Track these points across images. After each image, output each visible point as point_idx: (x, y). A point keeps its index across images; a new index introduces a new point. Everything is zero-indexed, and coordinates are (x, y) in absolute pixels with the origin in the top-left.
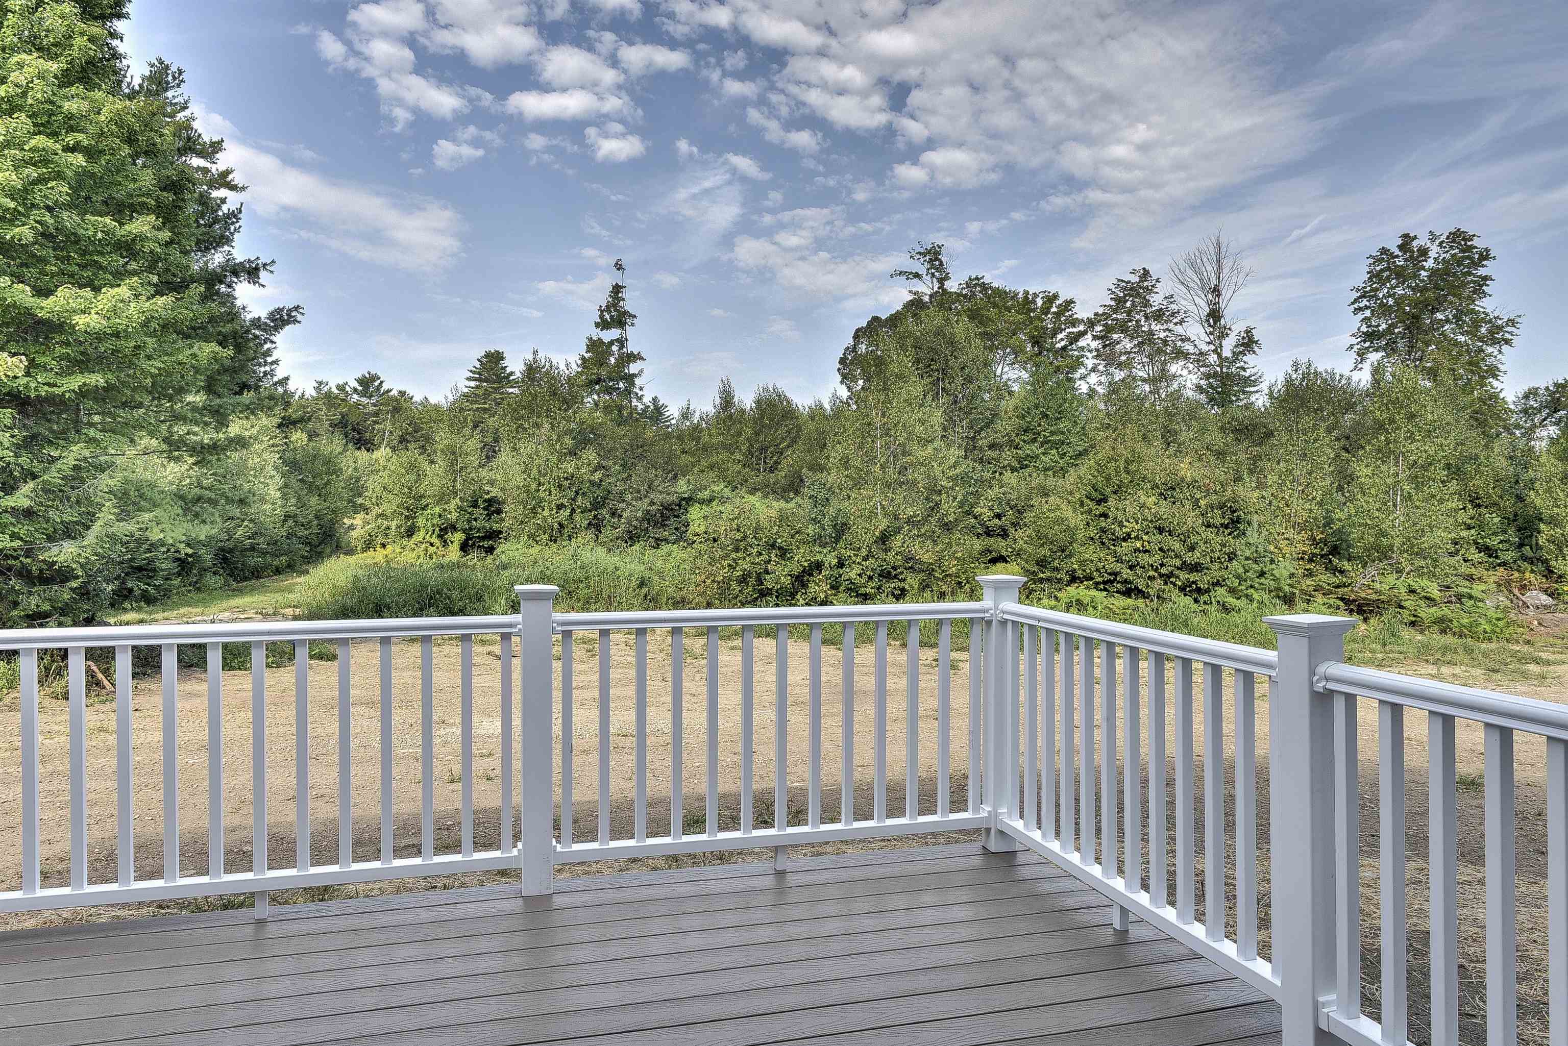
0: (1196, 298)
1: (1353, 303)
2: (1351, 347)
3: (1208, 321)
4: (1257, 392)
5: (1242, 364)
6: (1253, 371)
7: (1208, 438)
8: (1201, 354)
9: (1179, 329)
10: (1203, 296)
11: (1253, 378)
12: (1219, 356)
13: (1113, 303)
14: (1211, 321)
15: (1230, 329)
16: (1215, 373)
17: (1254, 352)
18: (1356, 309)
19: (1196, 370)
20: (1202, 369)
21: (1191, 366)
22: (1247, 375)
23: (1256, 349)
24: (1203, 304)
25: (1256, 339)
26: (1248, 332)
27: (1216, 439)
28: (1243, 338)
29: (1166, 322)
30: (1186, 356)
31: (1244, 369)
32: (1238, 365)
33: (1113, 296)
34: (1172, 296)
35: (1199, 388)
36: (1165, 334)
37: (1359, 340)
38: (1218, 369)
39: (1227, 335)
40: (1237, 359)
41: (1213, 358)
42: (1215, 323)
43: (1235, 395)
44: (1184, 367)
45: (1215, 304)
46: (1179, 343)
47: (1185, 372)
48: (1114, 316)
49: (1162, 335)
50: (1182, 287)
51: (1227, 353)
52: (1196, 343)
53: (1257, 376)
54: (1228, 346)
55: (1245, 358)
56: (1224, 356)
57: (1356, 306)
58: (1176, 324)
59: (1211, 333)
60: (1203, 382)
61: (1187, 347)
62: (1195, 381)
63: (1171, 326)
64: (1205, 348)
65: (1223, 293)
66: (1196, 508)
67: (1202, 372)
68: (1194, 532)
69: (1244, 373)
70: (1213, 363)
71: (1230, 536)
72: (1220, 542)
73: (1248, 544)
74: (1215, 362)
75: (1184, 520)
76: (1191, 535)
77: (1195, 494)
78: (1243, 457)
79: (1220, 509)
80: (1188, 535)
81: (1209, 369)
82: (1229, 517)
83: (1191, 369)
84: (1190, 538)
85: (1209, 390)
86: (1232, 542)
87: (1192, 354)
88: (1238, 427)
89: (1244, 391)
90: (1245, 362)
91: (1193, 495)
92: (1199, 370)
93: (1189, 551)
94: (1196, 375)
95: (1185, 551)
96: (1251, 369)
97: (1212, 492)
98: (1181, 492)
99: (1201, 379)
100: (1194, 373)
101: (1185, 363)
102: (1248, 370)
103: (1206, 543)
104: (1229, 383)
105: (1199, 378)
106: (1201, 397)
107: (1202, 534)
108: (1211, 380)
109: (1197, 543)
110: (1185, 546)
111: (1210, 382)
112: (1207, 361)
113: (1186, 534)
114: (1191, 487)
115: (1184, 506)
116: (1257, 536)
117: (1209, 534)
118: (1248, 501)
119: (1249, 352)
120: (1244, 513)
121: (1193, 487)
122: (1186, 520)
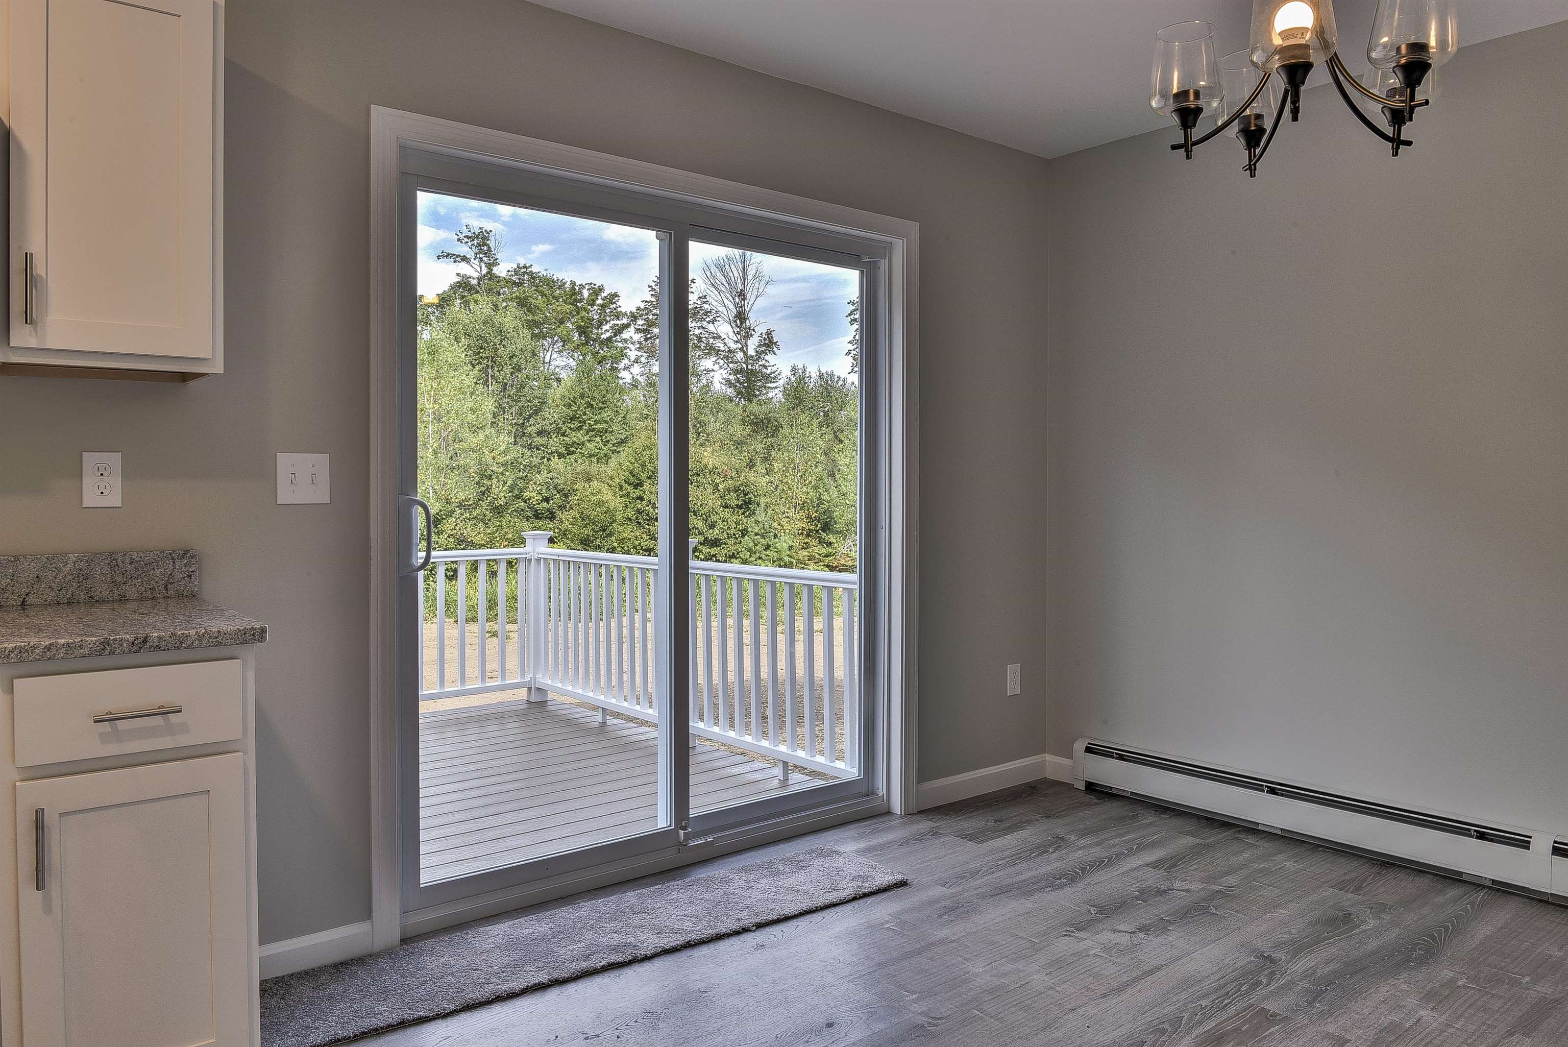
0: (725, 300)
1: (850, 315)
2: (849, 352)
3: (735, 321)
4: (776, 388)
5: (764, 362)
6: (774, 368)
7: (731, 430)
8: (730, 351)
9: (711, 328)
10: (731, 299)
11: (773, 375)
12: (745, 353)
13: (653, 299)
14: (738, 321)
15: (754, 330)
16: (742, 369)
17: (774, 352)
18: (852, 320)
19: (725, 366)
20: (731, 365)
21: (722, 362)
22: (768, 372)
23: (775, 349)
24: (731, 306)
25: (775, 341)
26: (769, 333)
27: (738, 431)
28: (765, 339)
29: (702, 319)
30: (717, 352)
31: (766, 367)
32: (760, 363)
33: (653, 293)
34: (705, 297)
35: (729, 383)
36: (699, 331)
37: (855, 346)
38: (744, 366)
39: (751, 335)
40: (759, 357)
41: (740, 356)
42: (741, 324)
43: (759, 390)
44: (715, 363)
45: (741, 307)
46: (711, 341)
47: (716, 367)
48: (655, 311)
49: (697, 332)
50: (713, 289)
51: (751, 352)
52: (726, 341)
53: (777, 373)
54: (752, 344)
55: (766, 357)
56: (749, 354)
57: (852, 317)
58: (709, 322)
59: (739, 333)
60: (732, 377)
61: (718, 345)
62: (725, 376)
63: (705, 324)
64: (733, 346)
65: (748, 296)
66: (716, 492)
67: (730, 368)
68: (714, 513)
69: (765, 371)
70: (740, 361)
71: (743, 516)
72: (735, 520)
73: (757, 522)
74: (742, 359)
75: (706, 502)
76: (712, 515)
77: (715, 479)
78: (759, 447)
79: (736, 492)
80: (709, 514)
81: (736, 366)
82: (742, 499)
83: (721, 364)
84: (710, 517)
85: (736, 385)
86: (745, 520)
87: (723, 351)
88: (755, 421)
89: (765, 387)
90: (766, 361)
91: (713, 480)
92: (728, 366)
93: (710, 529)
94: (726, 371)
95: (707, 528)
96: (771, 367)
97: (729, 477)
98: (704, 478)
99: (730, 374)
100: (724, 369)
101: (716, 358)
102: (768, 368)
103: (724, 521)
104: (753, 379)
105: (728, 374)
106: (730, 391)
107: (721, 514)
108: (738, 376)
109: (717, 522)
110: (707, 524)
111: (737, 378)
112: (735, 358)
113: (708, 514)
114: (712, 473)
115: (706, 490)
116: (764, 515)
117: (727, 513)
118: (757, 485)
119: (770, 353)
120: (754, 495)
121: (714, 473)
122: (708, 502)
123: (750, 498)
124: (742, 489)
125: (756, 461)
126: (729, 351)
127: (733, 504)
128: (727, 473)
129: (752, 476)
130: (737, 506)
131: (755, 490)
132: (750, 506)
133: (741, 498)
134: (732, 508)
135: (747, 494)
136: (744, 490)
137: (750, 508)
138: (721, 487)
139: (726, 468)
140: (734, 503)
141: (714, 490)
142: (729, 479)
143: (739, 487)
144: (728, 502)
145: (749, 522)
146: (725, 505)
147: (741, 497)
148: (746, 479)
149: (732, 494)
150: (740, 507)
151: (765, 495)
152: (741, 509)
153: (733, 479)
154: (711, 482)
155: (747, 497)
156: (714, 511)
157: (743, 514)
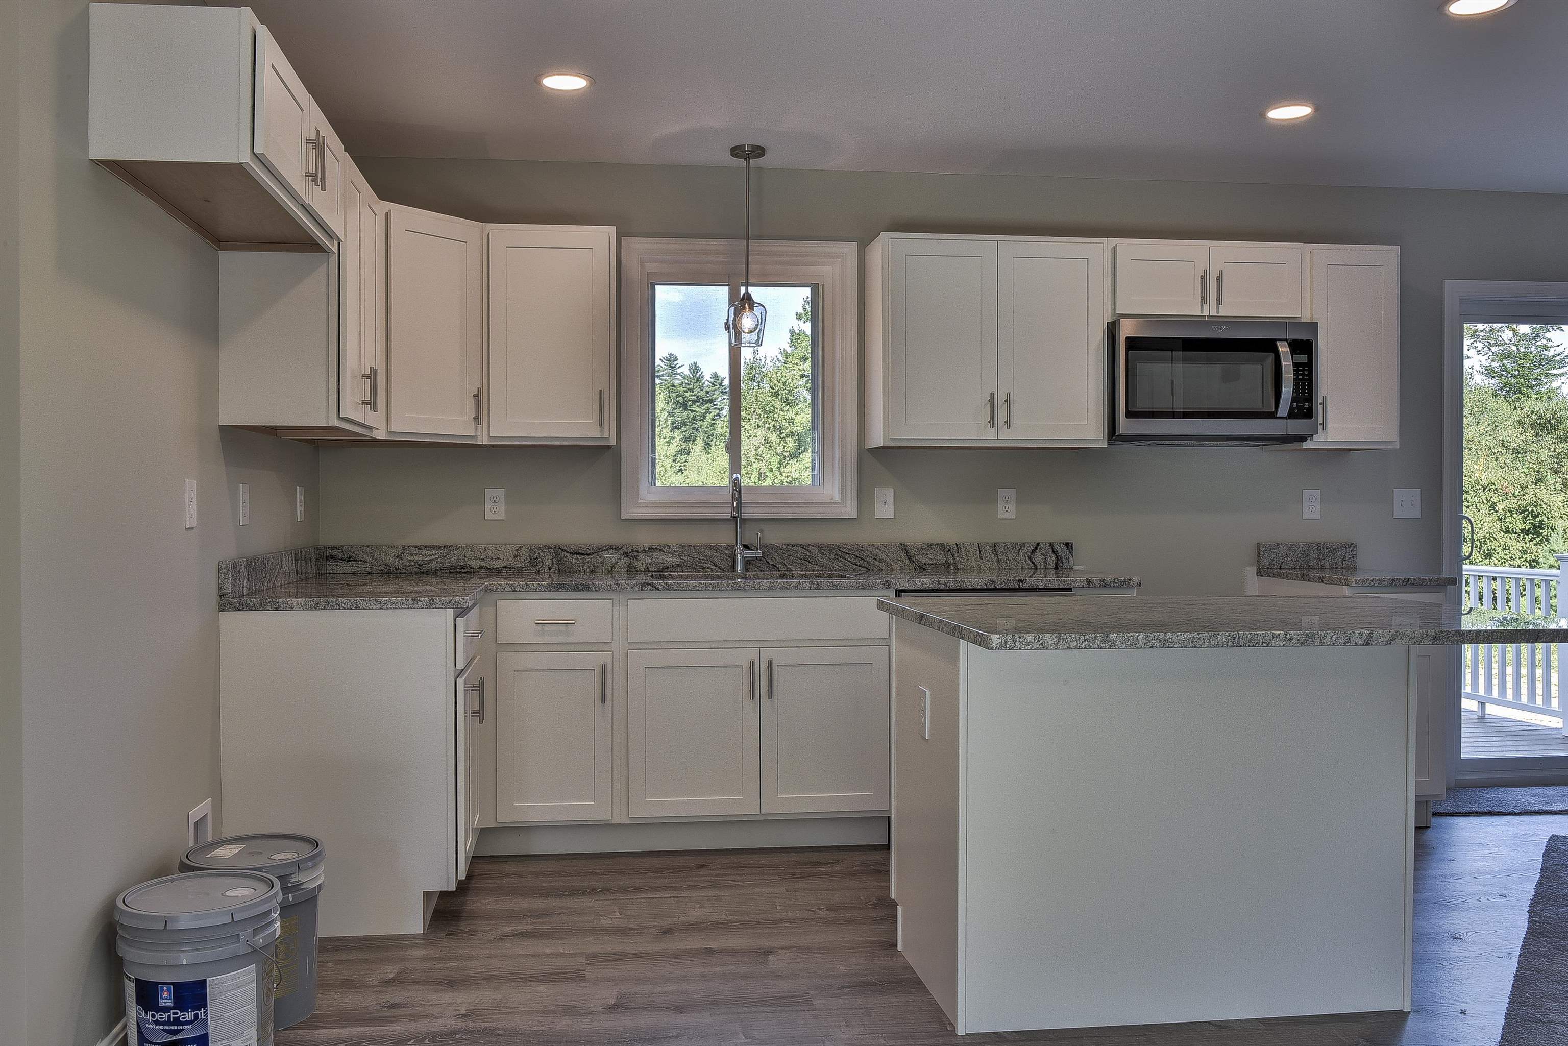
4: (1563, 375)
5: (1544, 341)
7: (1503, 435)
11: (1558, 358)
16: (1510, 353)
19: (1486, 349)
20: (1493, 349)
21: (1480, 345)
22: (1551, 354)
27: (1513, 436)
31: (1546, 348)
32: (1539, 343)
35: (1490, 372)
38: (1514, 348)
43: (1536, 379)
55: (1548, 335)
60: (1494, 364)
62: (1485, 363)
66: (1492, 513)
67: (1493, 353)
68: (1491, 538)
69: (1546, 353)
70: (1508, 342)
71: (1531, 543)
72: (1521, 549)
73: (1552, 551)
74: (1510, 340)
75: (1479, 525)
76: (1488, 541)
77: (1491, 497)
78: (1544, 454)
79: (1520, 514)
80: (1485, 541)
81: (1502, 349)
82: (1530, 523)
83: (1480, 348)
84: (1485, 544)
85: (1502, 375)
86: (1534, 548)
87: (1481, 331)
88: (1539, 422)
89: (1547, 375)
90: (1549, 340)
91: (1489, 499)
92: (1490, 349)
93: (1486, 558)
94: (1487, 357)
95: (1482, 558)
96: (1555, 348)
97: (1511, 495)
98: (1476, 496)
99: (1493, 361)
100: (1483, 354)
101: (1472, 341)
102: (1551, 349)
103: (1505, 549)
104: (1528, 365)
105: (1490, 361)
106: (1493, 383)
107: (1500, 540)
108: (1505, 362)
109: (1494, 550)
110: (1481, 552)
111: (1504, 365)
112: (1500, 339)
113: (1483, 540)
114: (1487, 489)
115: (1479, 511)
116: (1562, 543)
117: (1507, 540)
118: (1552, 505)
119: (1553, 329)
120: (1548, 518)
121: (1489, 490)
122: (1482, 525)
123: (1541, 522)
124: (1530, 510)
125: (1545, 474)
126: (1491, 331)
127: (1517, 528)
128: (1507, 490)
129: (1543, 493)
130: (1522, 531)
131: (1548, 511)
132: (1541, 531)
133: (1528, 522)
134: (1516, 533)
135: (1537, 516)
136: (1532, 511)
137: (1542, 533)
138: (1500, 507)
139: (1506, 484)
140: (1519, 526)
141: (1490, 510)
142: (1510, 497)
143: (1525, 507)
144: (1510, 526)
145: (1542, 552)
146: (1506, 529)
147: (1529, 520)
148: (1536, 496)
149: (1515, 515)
150: (1527, 532)
151: (1562, 517)
152: (1528, 535)
153: (1516, 497)
154: (1485, 501)
155: (1538, 519)
156: (1491, 537)
157: (1531, 541)
